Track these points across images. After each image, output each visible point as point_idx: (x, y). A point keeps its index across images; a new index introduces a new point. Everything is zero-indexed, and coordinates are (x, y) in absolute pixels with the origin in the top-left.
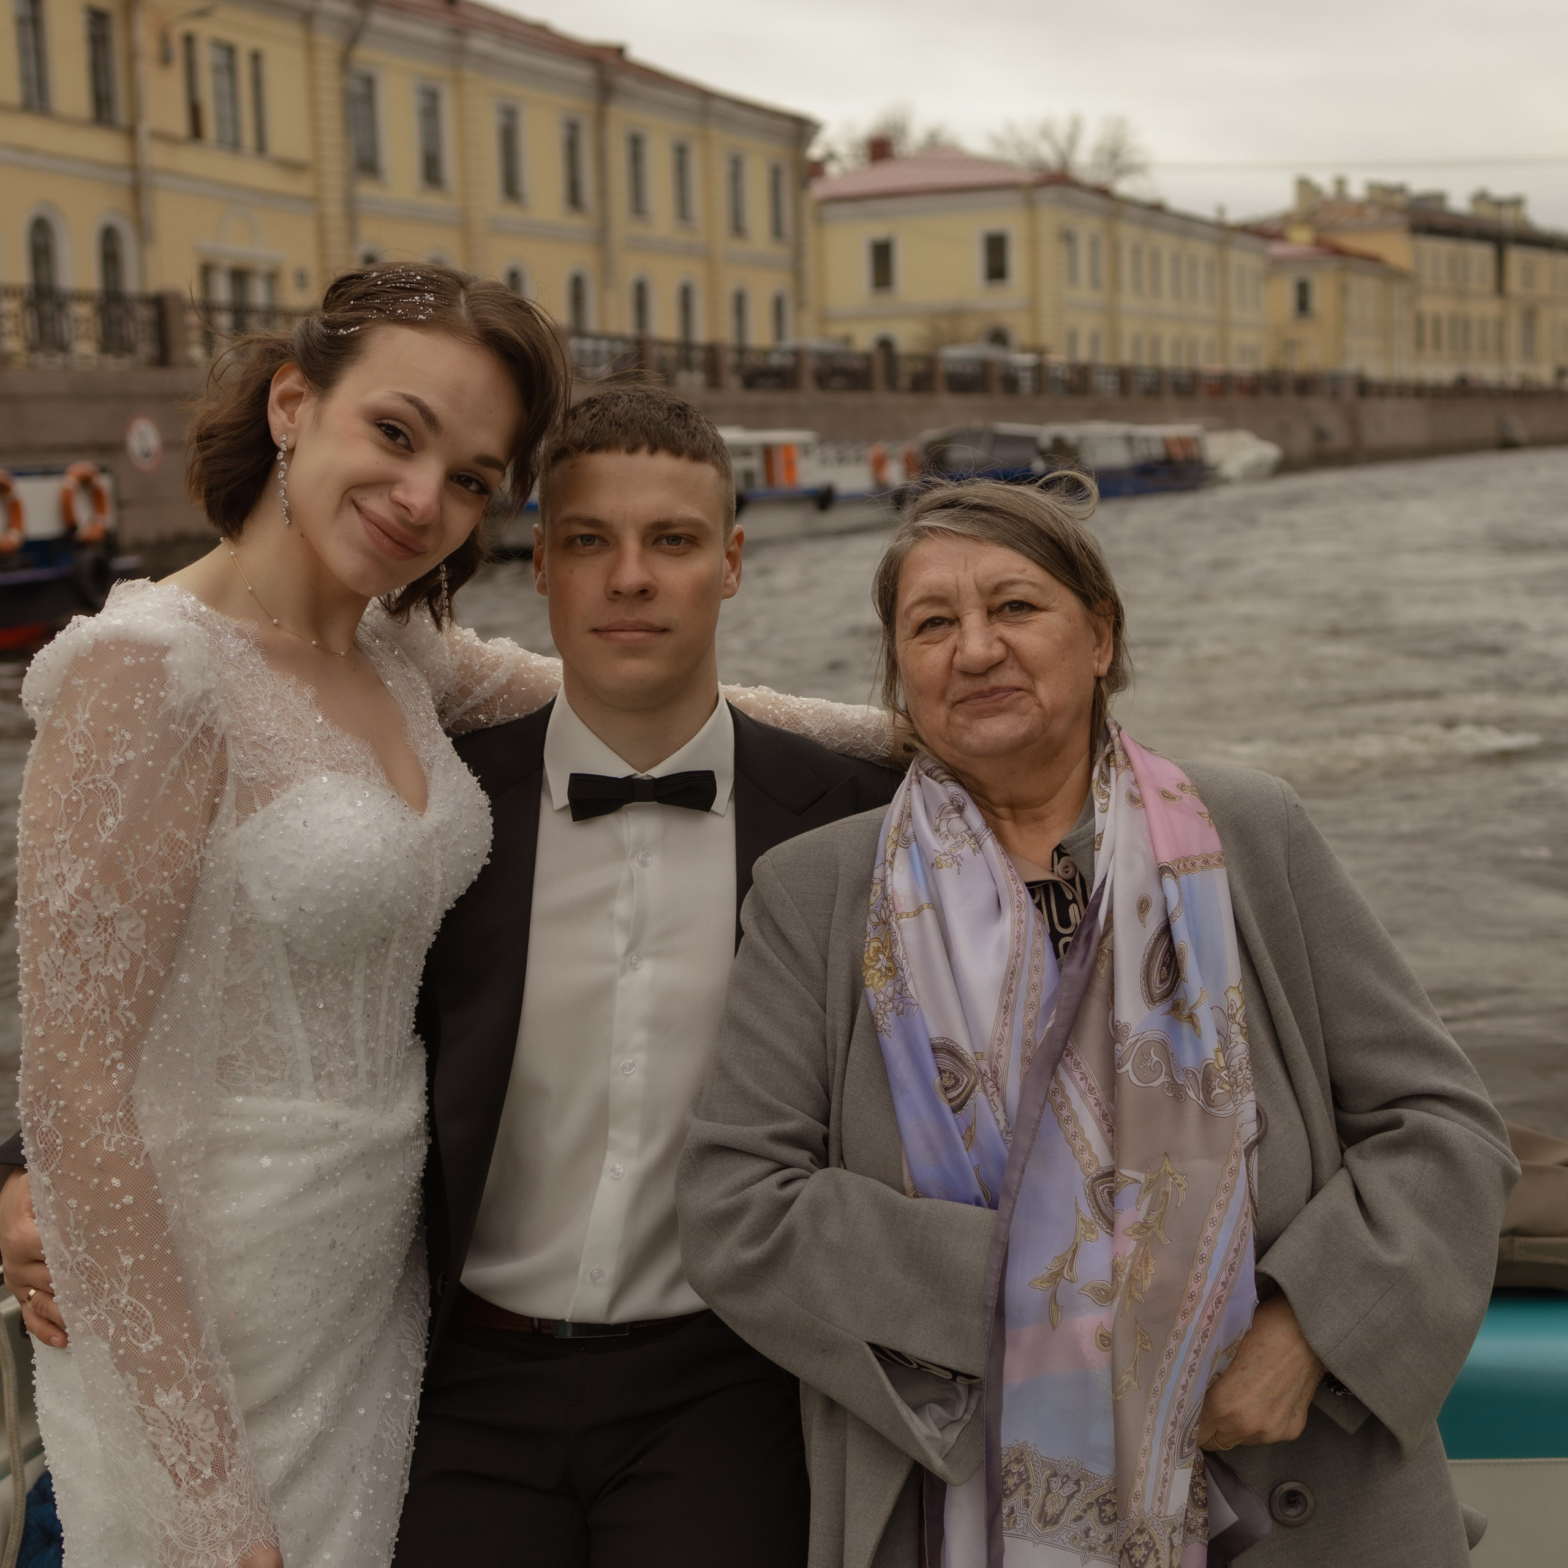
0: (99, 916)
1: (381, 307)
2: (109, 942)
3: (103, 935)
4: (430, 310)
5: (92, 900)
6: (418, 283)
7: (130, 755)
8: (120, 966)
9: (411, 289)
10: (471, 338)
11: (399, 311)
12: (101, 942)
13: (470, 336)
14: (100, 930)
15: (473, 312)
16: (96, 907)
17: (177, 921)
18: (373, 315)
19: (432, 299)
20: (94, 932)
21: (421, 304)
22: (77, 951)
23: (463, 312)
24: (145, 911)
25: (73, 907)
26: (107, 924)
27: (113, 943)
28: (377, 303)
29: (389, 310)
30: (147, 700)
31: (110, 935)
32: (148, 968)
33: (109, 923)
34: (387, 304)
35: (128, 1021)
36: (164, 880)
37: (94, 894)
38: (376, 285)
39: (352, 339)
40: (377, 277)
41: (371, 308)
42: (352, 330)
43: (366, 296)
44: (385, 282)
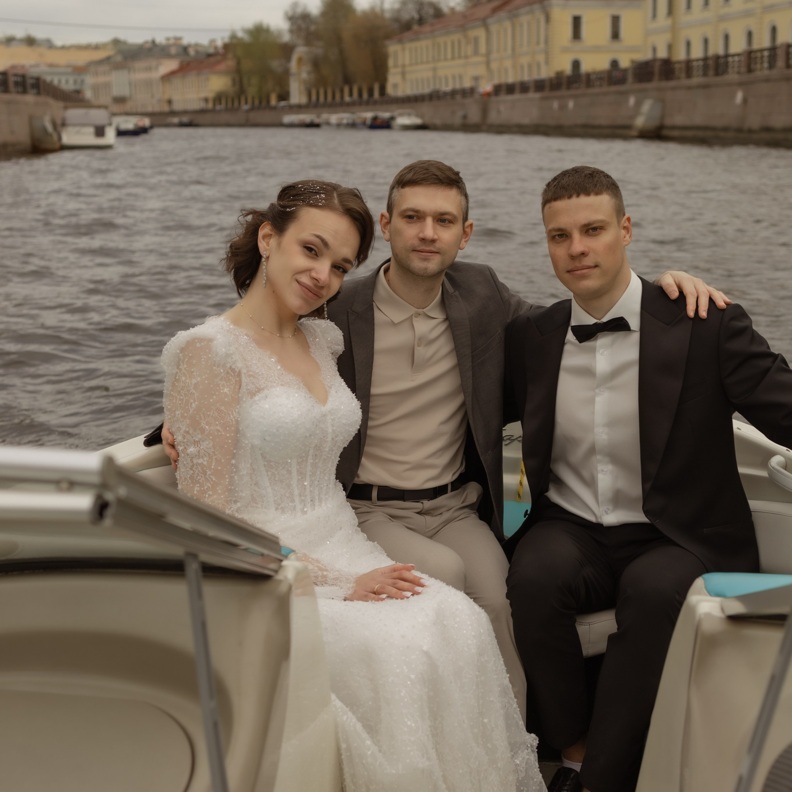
0: (194, 441)
1: (304, 200)
2: (199, 450)
3: (197, 448)
4: (324, 201)
5: (190, 435)
6: (318, 190)
8: (205, 459)
9: (315, 192)
10: (340, 212)
11: (311, 202)
12: (196, 450)
13: (340, 211)
14: (196, 446)
15: (341, 202)
16: (192, 437)
17: (227, 441)
18: (301, 203)
19: (324, 196)
20: (194, 447)
21: (320, 199)
22: (188, 455)
23: (336, 201)
24: (211, 437)
25: (184, 438)
26: (198, 444)
27: (201, 450)
28: (302, 198)
29: (307, 201)
30: (204, 359)
31: (200, 447)
33: (199, 443)
34: (306, 199)
36: (217, 425)
37: (191, 432)
38: (301, 191)
39: (292, 213)
40: (301, 187)
41: (299, 200)
42: (292, 209)
43: (297, 195)
44: (305, 189)
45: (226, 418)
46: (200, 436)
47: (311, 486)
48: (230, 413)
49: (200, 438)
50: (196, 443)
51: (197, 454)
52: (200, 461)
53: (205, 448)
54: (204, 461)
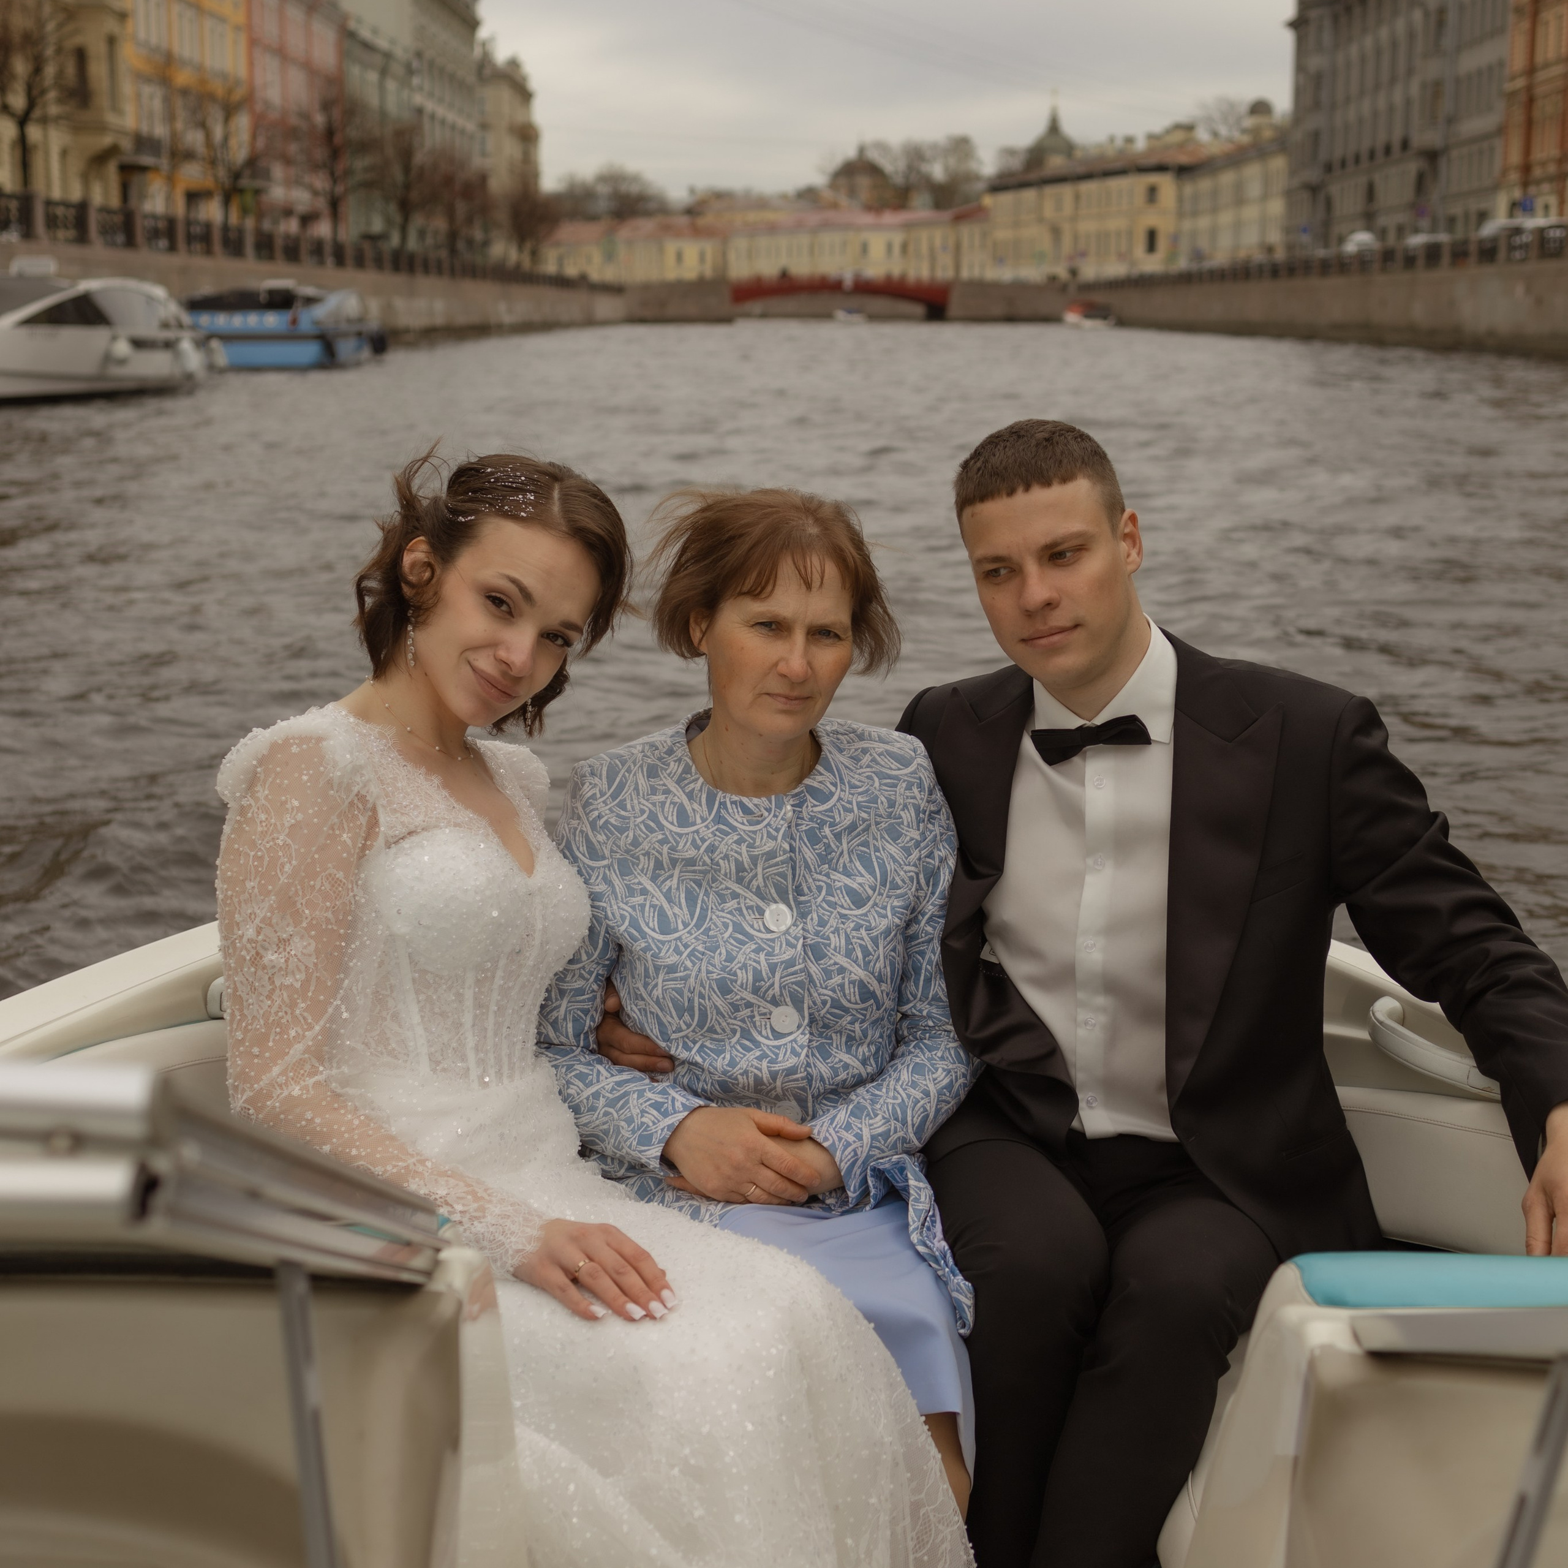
0: (279, 939)
1: (493, 502)
3: (283, 954)
4: (531, 507)
5: (272, 926)
6: (522, 482)
8: (298, 977)
13: (560, 531)
14: (281, 950)
15: (566, 512)
16: (276, 932)
17: (338, 943)
18: (486, 507)
19: (533, 498)
21: (524, 503)
22: (264, 967)
23: (556, 509)
25: (259, 933)
26: (285, 945)
27: (290, 958)
28: (490, 498)
29: (498, 506)
30: (311, 776)
32: (318, 978)
35: (304, 1018)
36: (327, 909)
37: (274, 921)
38: (489, 482)
39: (468, 526)
40: (492, 473)
41: (483, 501)
42: (469, 518)
43: (481, 490)
44: (497, 480)
46: (290, 929)
47: (496, 1035)
50: (283, 943)
51: (284, 967)
52: (289, 981)
53: (299, 955)
54: (297, 981)
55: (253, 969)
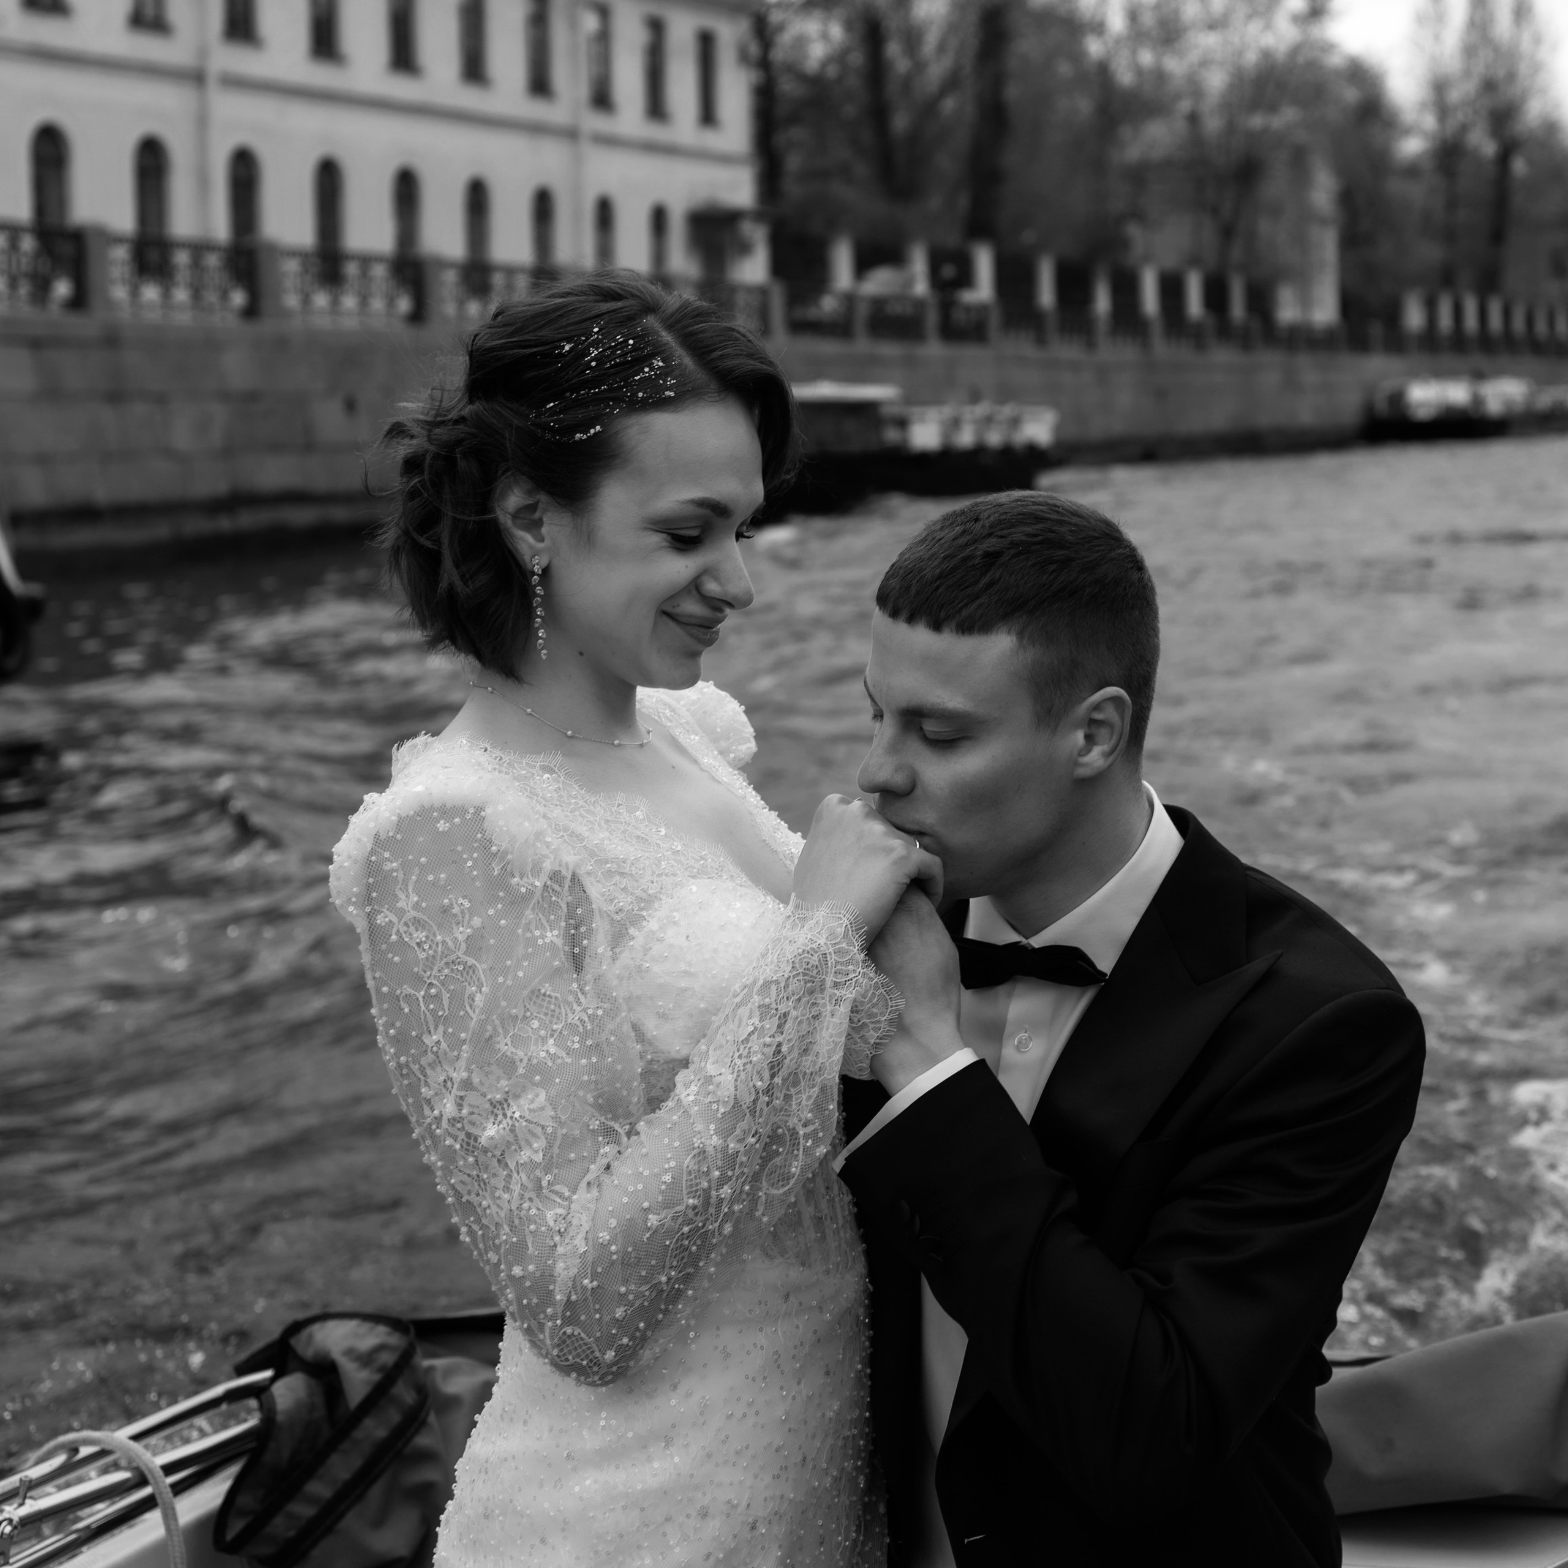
0: (492, 1104)
1: (614, 394)
2: (513, 1125)
3: (505, 1122)
4: (670, 379)
5: (476, 1090)
6: (634, 348)
7: (477, 921)
8: (535, 1145)
9: (633, 361)
10: (715, 393)
11: (641, 395)
12: (505, 1129)
13: (713, 391)
14: (500, 1117)
18: (611, 408)
19: (661, 364)
20: (494, 1124)
21: (657, 376)
22: (485, 1151)
23: (687, 360)
24: (537, 1078)
25: (460, 1106)
26: (503, 1109)
27: (517, 1124)
29: (628, 397)
30: (475, 860)
31: (511, 1117)
33: (505, 1106)
34: (619, 389)
37: (476, 1080)
39: (596, 443)
41: (602, 400)
42: (592, 432)
45: (564, 1015)
46: (504, 1085)
48: (571, 998)
49: (507, 1089)
52: (525, 1156)
53: (527, 1114)
55: (471, 1159)
